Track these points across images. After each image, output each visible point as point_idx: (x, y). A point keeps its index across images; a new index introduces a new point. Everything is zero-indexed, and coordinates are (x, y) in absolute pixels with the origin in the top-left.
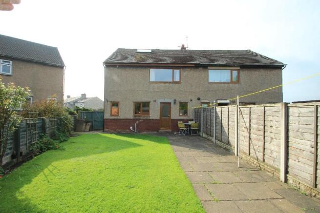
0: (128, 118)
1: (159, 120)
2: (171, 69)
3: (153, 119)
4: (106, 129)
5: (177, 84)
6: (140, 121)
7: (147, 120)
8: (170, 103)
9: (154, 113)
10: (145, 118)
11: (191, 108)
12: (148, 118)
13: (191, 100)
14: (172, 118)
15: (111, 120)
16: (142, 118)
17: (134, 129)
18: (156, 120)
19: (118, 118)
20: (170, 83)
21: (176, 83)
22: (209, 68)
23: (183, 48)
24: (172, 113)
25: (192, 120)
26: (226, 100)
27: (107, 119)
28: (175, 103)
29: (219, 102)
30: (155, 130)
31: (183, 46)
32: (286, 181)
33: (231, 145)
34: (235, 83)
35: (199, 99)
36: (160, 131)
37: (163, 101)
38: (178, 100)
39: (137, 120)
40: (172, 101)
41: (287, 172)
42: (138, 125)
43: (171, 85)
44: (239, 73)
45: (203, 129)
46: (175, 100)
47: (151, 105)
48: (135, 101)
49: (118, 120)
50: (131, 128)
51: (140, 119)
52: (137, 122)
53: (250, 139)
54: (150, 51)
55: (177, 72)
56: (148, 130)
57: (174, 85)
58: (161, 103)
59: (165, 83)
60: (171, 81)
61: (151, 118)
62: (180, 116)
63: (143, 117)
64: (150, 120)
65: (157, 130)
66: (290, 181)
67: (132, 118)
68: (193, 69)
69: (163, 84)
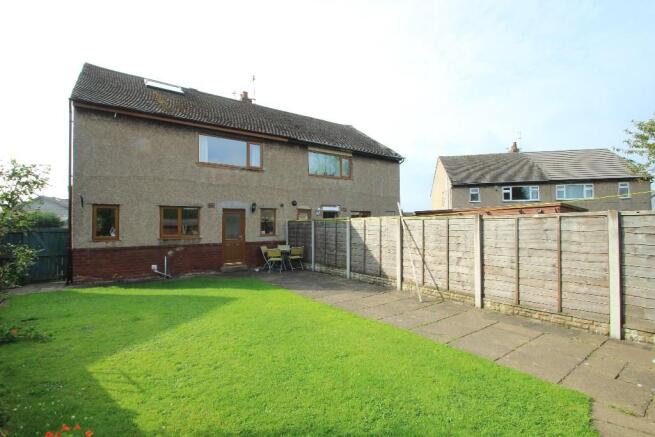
0: (147, 243)
1: (220, 245)
2: (243, 140)
3: (207, 245)
4: (77, 278)
5: (256, 173)
6: (178, 249)
7: (194, 246)
8: (244, 210)
9: (210, 232)
10: (191, 242)
11: (282, 219)
12: (196, 242)
13: (282, 205)
14: (247, 240)
15: (94, 251)
16: (182, 242)
17: (161, 268)
18: (215, 245)
19: (118, 244)
20: (243, 169)
21: (255, 170)
22: (310, 148)
23: (246, 99)
24: (248, 229)
25: (283, 243)
26: (335, 206)
27: (83, 250)
28: (253, 210)
29: (325, 209)
30: (212, 268)
31: (246, 93)
32: (483, 306)
33: (386, 277)
34: (346, 179)
35: (294, 204)
36: (223, 268)
37: (229, 205)
38: (259, 204)
39: (169, 248)
40: (247, 207)
41: (483, 295)
42: (171, 260)
43: (245, 172)
44: (351, 164)
45: (315, 257)
46: (254, 205)
47: (203, 213)
48: (162, 204)
49: (115, 250)
50: (154, 267)
51: (176, 246)
52: (170, 253)
53: (424, 262)
54: (179, 90)
55: (256, 149)
56: (197, 268)
57: (251, 173)
58: (224, 210)
59: (232, 168)
60: (244, 165)
61: (203, 242)
62: (261, 235)
63: (184, 241)
64: (202, 245)
65: (217, 266)
66: (488, 304)
67: (156, 243)
68: (285, 147)
69: (228, 171)
